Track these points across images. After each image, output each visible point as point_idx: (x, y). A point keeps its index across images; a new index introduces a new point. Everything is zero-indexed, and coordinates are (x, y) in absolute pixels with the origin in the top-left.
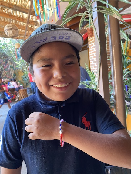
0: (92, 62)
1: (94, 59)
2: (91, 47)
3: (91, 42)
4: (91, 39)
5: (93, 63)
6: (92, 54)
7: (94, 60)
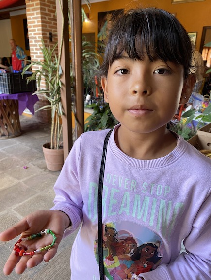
0: (32, 42)
1: (35, 36)
2: (32, 17)
3: (31, 8)
4: (31, 3)
5: (34, 43)
6: (32, 28)
7: (36, 38)
